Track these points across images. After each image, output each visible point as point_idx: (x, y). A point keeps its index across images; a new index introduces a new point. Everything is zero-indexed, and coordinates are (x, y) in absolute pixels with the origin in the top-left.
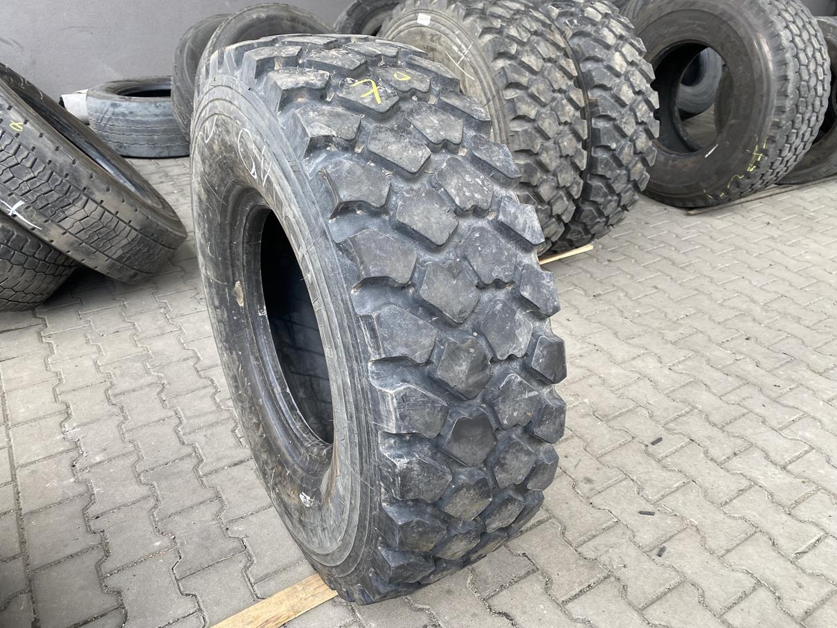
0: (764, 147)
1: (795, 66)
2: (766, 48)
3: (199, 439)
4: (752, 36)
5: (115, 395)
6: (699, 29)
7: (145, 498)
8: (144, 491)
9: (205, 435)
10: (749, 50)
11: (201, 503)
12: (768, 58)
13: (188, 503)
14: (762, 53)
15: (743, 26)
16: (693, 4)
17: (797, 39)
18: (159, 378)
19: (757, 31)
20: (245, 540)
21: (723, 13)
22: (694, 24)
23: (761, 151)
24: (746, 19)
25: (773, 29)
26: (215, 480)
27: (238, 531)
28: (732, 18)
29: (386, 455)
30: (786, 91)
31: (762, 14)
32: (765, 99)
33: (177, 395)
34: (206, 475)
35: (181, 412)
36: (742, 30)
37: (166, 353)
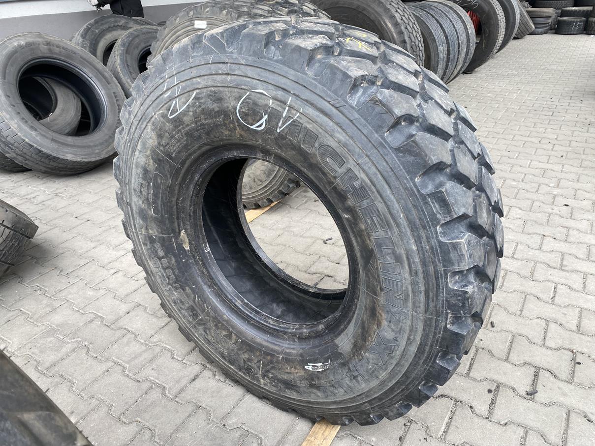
2: (390, 25)
3: (149, 373)
4: (380, 19)
5: (47, 369)
6: (345, 19)
7: (138, 433)
8: (133, 428)
9: (153, 369)
11: (188, 417)
13: (178, 421)
14: (388, 29)
15: (373, 13)
16: (337, 3)
18: (78, 342)
20: (243, 427)
21: (358, 6)
22: (340, 15)
24: (373, 9)
26: (186, 396)
27: (233, 423)
28: (364, 9)
29: (455, 288)
33: (105, 349)
34: (176, 396)
35: (118, 360)
36: (372, 16)
37: (70, 322)
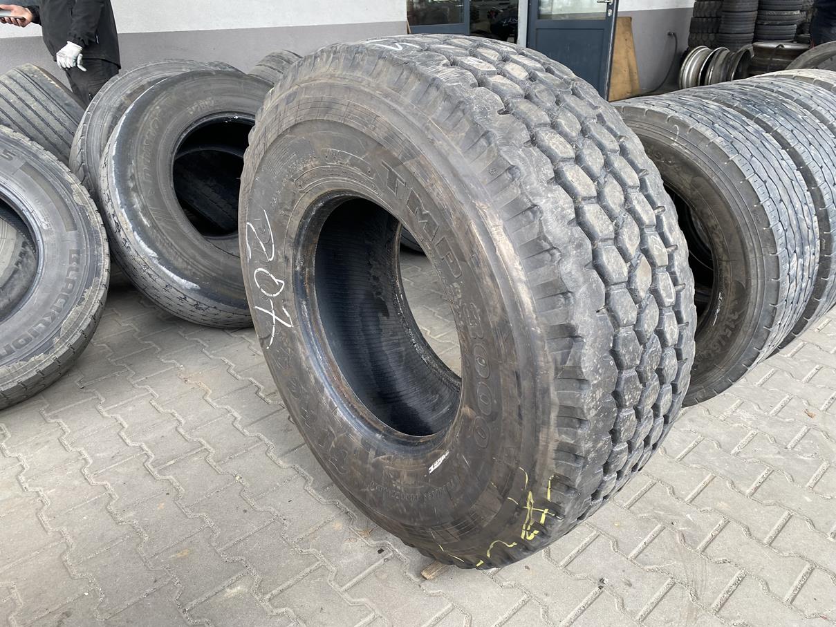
0: (549, 497)
1: (593, 293)
10: (465, 248)
12: (514, 274)
17: (592, 212)
19: (475, 197)
23: (543, 503)
25: (516, 192)
30: (577, 367)
31: (483, 142)
32: (525, 384)
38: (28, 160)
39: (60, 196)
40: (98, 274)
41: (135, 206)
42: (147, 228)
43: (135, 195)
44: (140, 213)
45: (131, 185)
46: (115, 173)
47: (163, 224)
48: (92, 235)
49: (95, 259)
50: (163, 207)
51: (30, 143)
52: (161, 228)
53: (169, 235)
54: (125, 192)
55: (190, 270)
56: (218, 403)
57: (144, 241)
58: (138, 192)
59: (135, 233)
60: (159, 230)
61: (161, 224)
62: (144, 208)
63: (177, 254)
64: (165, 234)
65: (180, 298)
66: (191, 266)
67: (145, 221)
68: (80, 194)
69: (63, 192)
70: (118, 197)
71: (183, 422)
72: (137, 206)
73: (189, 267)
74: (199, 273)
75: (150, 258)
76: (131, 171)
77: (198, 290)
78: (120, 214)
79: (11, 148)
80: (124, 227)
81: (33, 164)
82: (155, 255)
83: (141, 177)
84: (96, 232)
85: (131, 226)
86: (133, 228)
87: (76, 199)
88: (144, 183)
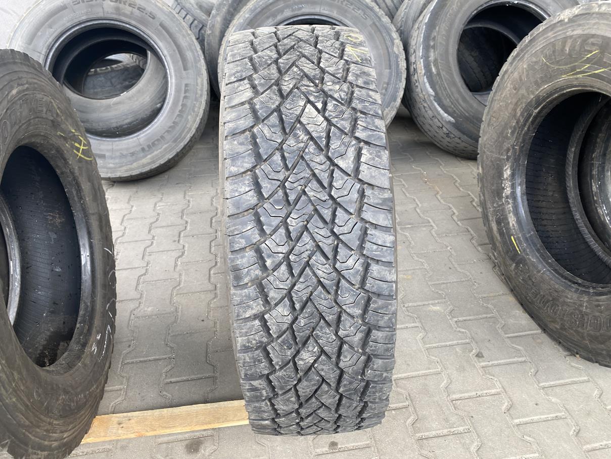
38: (375, 20)
39: (387, 46)
40: (395, 100)
41: (430, 59)
42: (433, 75)
43: (432, 50)
44: (432, 64)
45: (432, 44)
46: (424, 35)
47: (444, 73)
48: (398, 74)
49: (396, 90)
50: (448, 62)
51: (378, 10)
52: (442, 75)
53: (446, 82)
54: (427, 48)
55: (453, 108)
56: (444, 201)
57: (429, 83)
58: (434, 49)
59: (425, 77)
60: (440, 77)
61: (443, 73)
62: (436, 60)
63: (447, 95)
64: (444, 81)
65: (439, 127)
66: (454, 106)
67: (434, 70)
68: (398, 47)
69: (389, 44)
70: (421, 51)
71: (420, 205)
72: (432, 58)
73: (453, 106)
74: (457, 112)
75: (429, 95)
76: (434, 34)
77: (453, 123)
78: (419, 63)
79: (368, 11)
80: (419, 71)
81: (377, 23)
82: (433, 93)
83: (440, 39)
84: (401, 73)
85: (423, 72)
86: (424, 73)
87: (395, 49)
88: (441, 43)
